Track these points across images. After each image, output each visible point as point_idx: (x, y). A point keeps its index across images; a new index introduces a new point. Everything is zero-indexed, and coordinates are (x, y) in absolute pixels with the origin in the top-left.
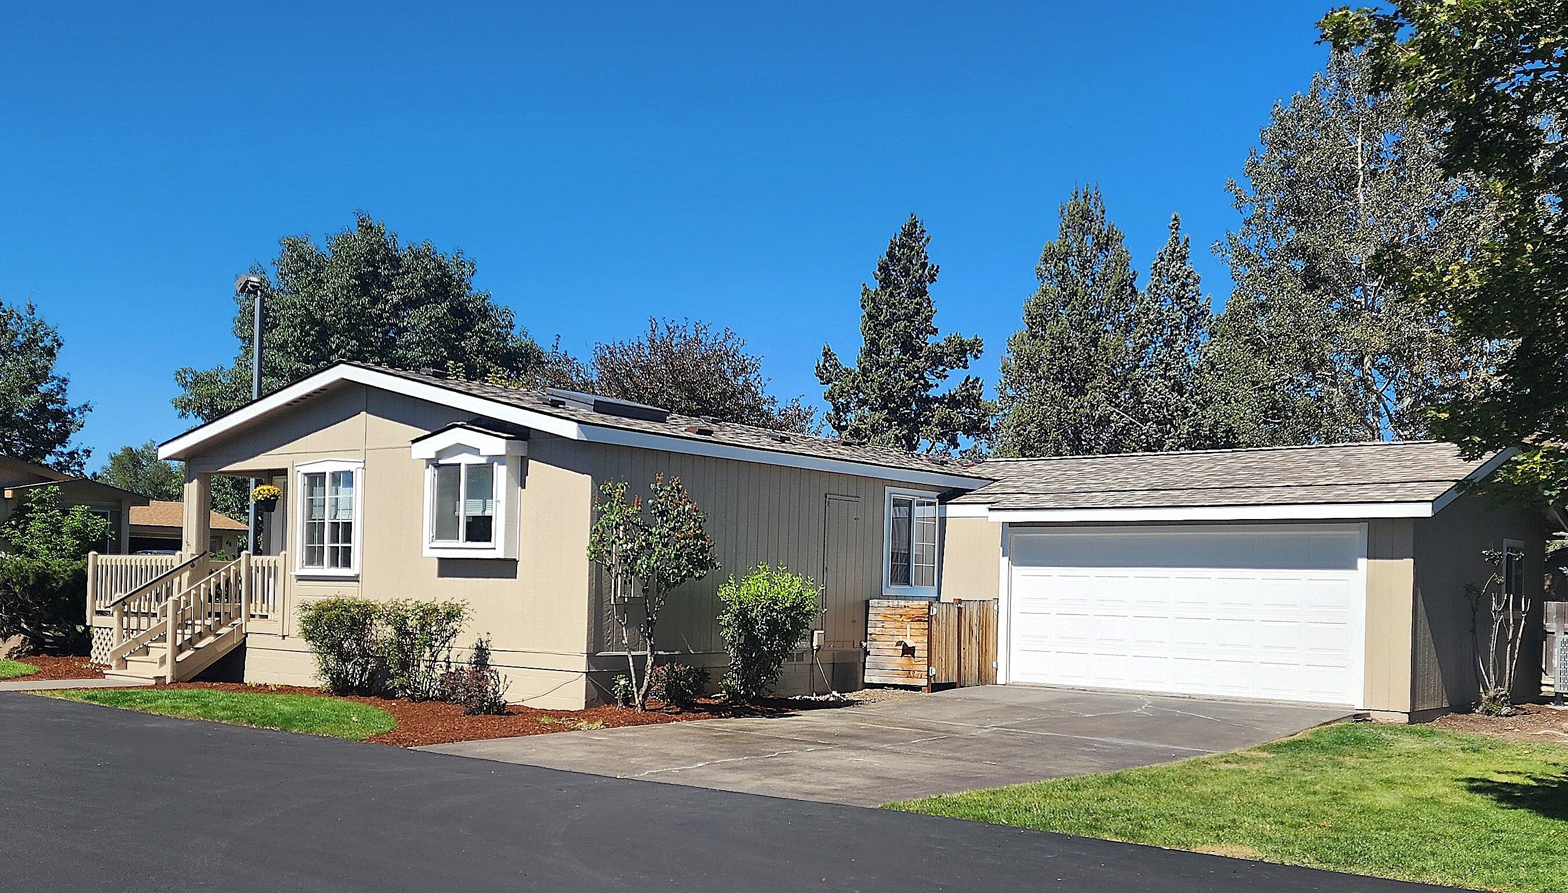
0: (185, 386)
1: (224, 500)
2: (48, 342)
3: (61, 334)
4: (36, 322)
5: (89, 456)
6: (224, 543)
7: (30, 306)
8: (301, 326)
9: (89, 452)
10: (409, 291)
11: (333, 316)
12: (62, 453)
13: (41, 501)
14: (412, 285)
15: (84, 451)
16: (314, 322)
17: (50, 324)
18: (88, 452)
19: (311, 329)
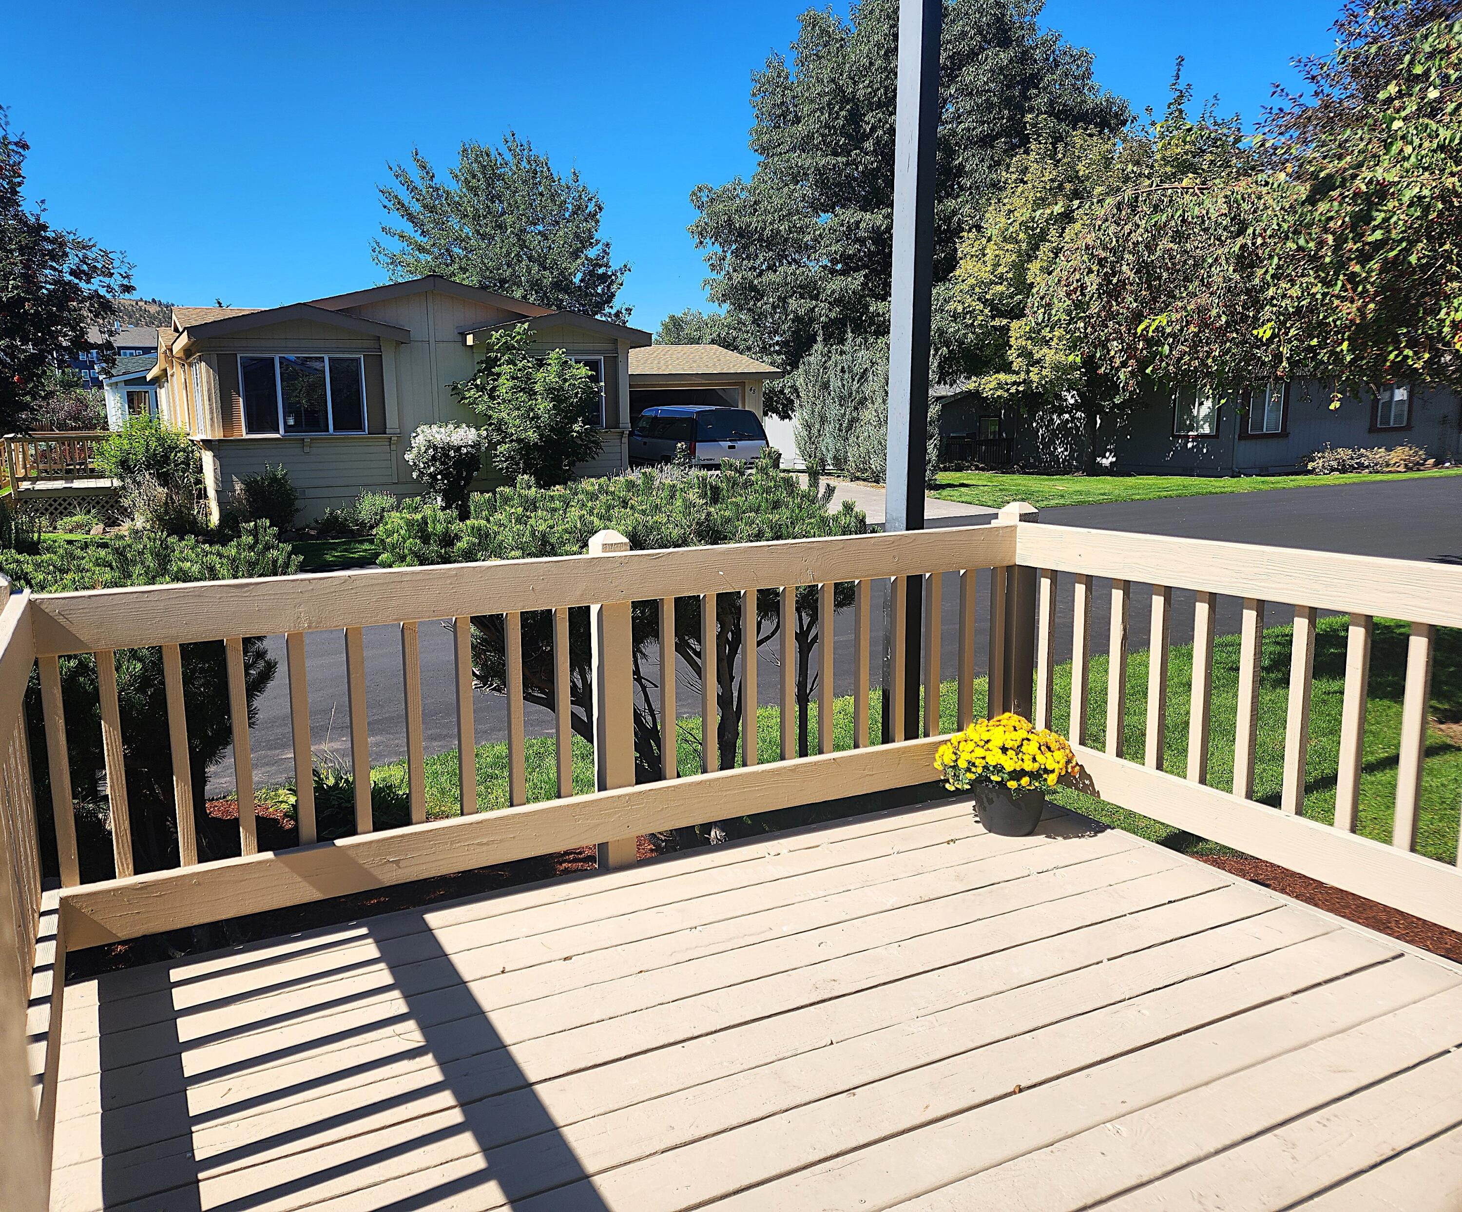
0: (701, 207)
1: (745, 340)
2: (591, 207)
3: (602, 198)
4: (580, 189)
5: (630, 314)
6: (747, 389)
7: (574, 173)
8: (829, 107)
9: (631, 310)
10: (960, 44)
11: (868, 87)
12: (610, 313)
13: (508, 348)
14: (963, 34)
15: (626, 310)
16: (844, 100)
17: (592, 190)
18: (629, 310)
19: (841, 109)
